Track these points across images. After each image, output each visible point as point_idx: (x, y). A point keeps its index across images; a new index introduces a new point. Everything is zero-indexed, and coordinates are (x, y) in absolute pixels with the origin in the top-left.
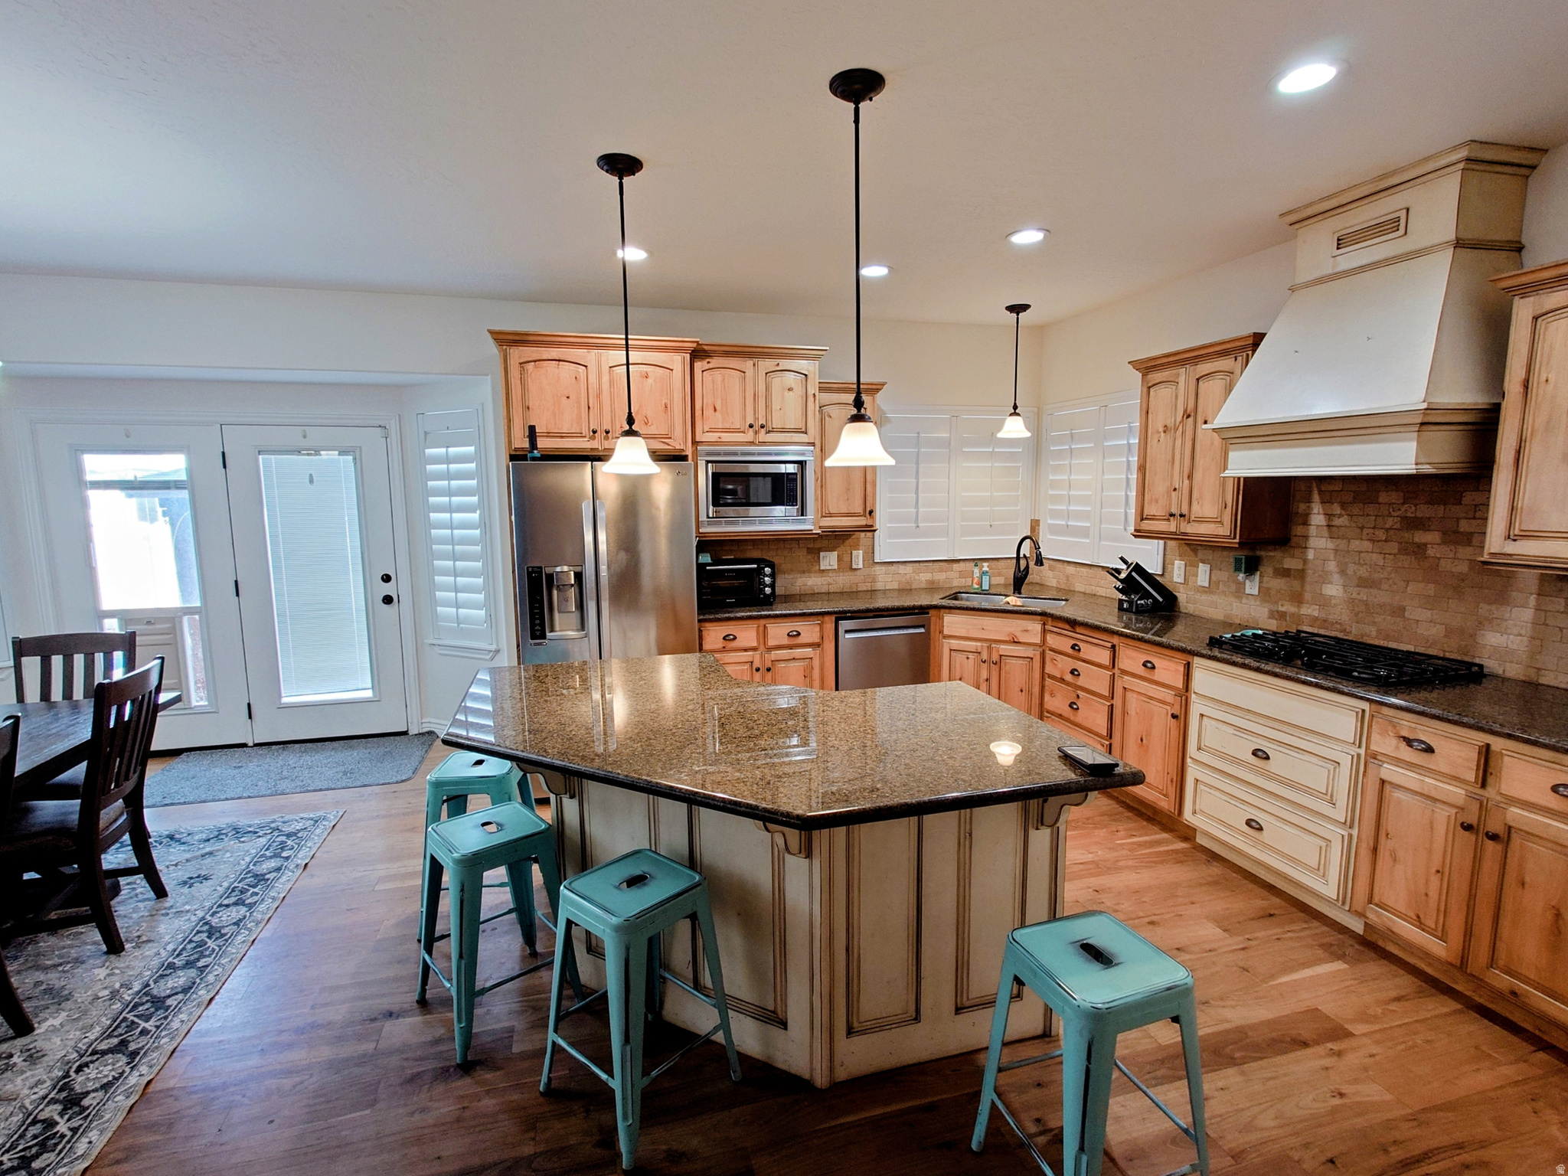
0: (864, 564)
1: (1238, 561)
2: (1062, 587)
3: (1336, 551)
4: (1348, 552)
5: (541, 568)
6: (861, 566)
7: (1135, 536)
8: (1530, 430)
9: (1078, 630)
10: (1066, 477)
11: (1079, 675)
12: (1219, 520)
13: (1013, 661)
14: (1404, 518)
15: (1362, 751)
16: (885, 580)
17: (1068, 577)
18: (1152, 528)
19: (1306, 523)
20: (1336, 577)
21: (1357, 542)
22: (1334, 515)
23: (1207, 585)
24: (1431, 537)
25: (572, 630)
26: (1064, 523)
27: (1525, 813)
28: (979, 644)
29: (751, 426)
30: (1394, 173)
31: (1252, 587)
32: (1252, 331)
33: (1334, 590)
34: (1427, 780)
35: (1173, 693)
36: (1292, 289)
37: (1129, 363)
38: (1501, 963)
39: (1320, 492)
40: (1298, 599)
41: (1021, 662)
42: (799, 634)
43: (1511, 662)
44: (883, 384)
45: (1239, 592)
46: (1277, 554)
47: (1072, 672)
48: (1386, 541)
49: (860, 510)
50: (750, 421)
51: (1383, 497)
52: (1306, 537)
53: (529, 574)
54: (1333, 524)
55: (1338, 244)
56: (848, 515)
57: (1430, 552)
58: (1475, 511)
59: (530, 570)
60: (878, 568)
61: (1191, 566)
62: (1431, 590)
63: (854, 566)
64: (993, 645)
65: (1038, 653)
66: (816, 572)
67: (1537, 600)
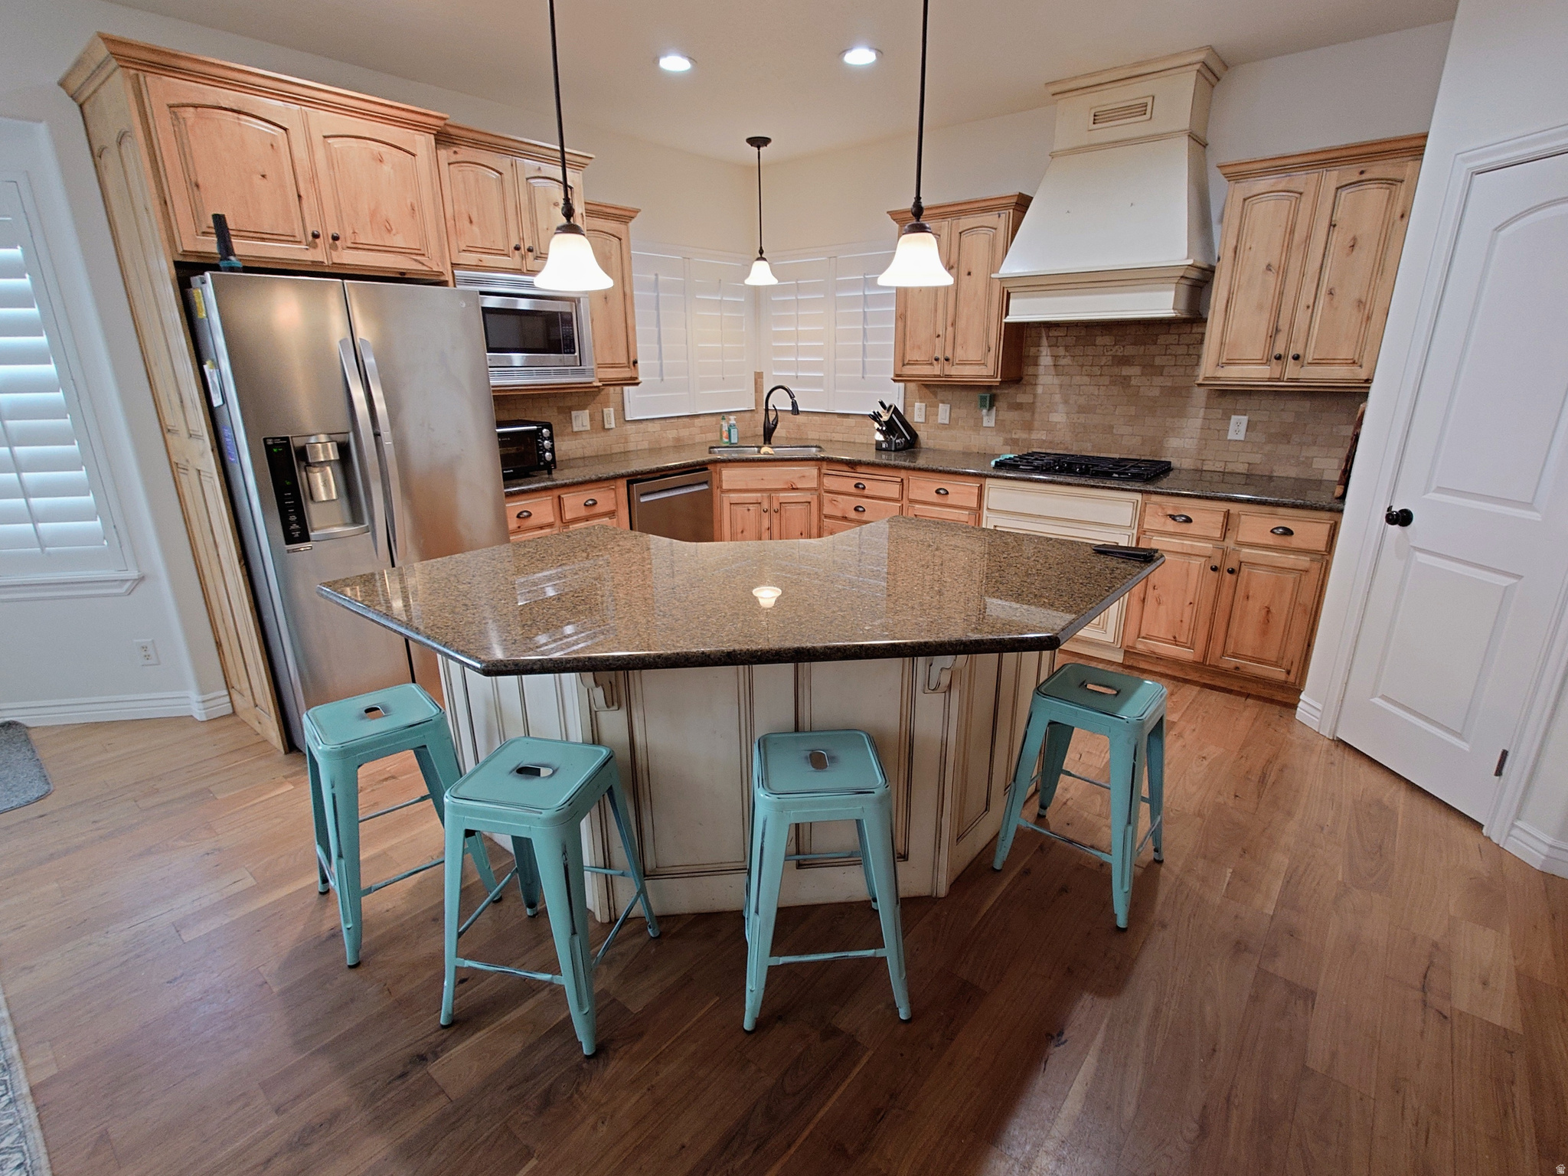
0: (616, 424)
1: (983, 399)
2: (793, 436)
3: (1061, 386)
4: (1070, 386)
5: (287, 438)
6: (613, 426)
7: (894, 381)
8: (1236, 285)
9: (859, 469)
10: (794, 329)
11: (864, 510)
12: (982, 362)
13: (793, 507)
14: (1114, 357)
15: (1135, 531)
16: (637, 440)
17: (799, 426)
18: (914, 373)
19: (1036, 364)
20: (1061, 407)
21: (1078, 378)
22: (1060, 357)
23: (948, 423)
24: (1133, 371)
25: (339, 526)
26: (794, 374)
27: (1253, 551)
28: (759, 495)
29: (517, 248)
30: (1149, 62)
31: (989, 420)
32: (1015, 191)
33: (1059, 417)
34: (1185, 542)
35: (967, 513)
36: (1052, 156)
37: (888, 212)
38: (1229, 652)
39: (1048, 337)
40: (1029, 427)
41: (799, 507)
42: (595, 503)
43: (1186, 458)
44: (637, 211)
45: (978, 425)
46: (1011, 391)
47: (856, 509)
48: (1101, 375)
49: (624, 360)
50: (514, 242)
51: (1099, 340)
52: (1036, 376)
53: (268, 448)
54: (1059, 363)
55: (1094, 120)
56: (613, 366)
57: (1133, 382)
58: (1166, 349)
59: (270, 442)
60: (629, 427)
61: (930, 406)
62: (1132, 410)
63: (607, 426)
64: (773, 495)
65: (815, 497)
66: (568, 434)
67: (1205, 412)
